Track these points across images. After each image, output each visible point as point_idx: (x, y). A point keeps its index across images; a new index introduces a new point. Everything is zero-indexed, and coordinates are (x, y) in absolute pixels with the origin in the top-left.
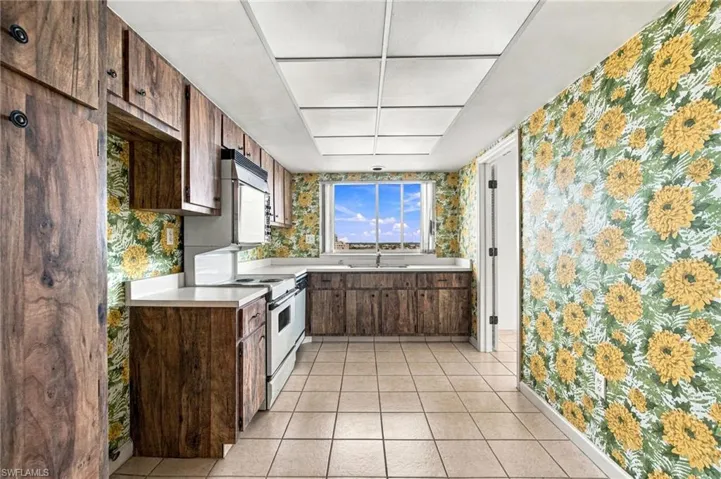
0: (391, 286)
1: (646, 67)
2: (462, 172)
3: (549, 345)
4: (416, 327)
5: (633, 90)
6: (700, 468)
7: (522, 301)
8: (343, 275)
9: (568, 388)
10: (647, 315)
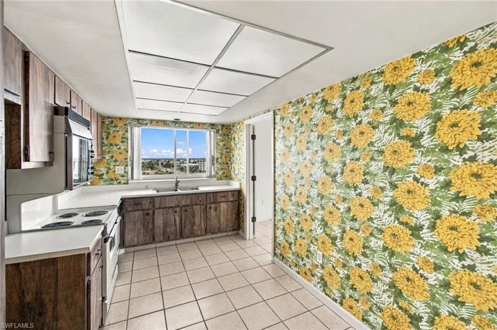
0: (189, 204)
1: (343, 100)
2: (233, 126)
3: (291, 236)
4: (206, 229)
5: (337, 109)
6: (366, 293)
7: (275, 210)
8: (152, 198)
9: (303, 259)
10: (343, 222)
